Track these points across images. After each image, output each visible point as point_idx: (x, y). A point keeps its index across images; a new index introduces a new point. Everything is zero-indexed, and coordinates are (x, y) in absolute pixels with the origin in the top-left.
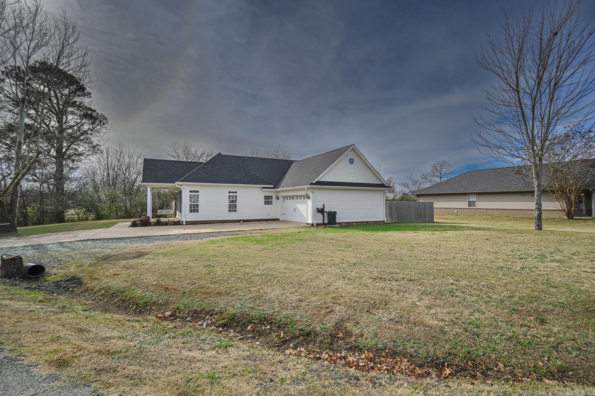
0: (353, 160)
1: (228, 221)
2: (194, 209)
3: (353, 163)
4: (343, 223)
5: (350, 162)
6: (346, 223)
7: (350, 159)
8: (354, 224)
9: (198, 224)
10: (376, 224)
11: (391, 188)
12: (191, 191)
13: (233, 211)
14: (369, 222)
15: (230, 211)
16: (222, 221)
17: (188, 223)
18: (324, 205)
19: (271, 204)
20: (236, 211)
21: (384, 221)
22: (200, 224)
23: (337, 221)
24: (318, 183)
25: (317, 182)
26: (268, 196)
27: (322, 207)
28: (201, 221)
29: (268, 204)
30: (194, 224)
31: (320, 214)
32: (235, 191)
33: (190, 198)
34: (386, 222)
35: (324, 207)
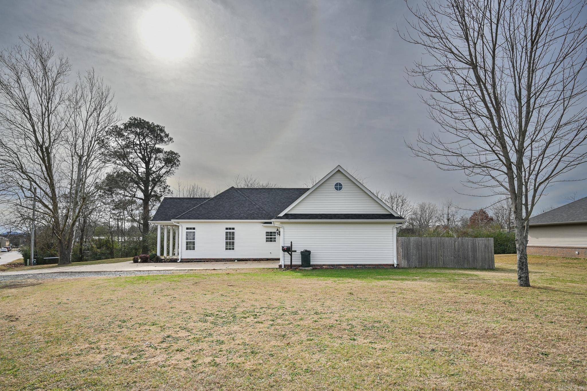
0: (340, 185)
1: (224, 259)
2: (190, 245)
3: (340, 189)
4: (324, 265)
5: (337, 189)
6: (329, 265)
7: (337, 185)
8: (343, 267)
9: (192, 262)
10: (379, 268)
11: (403, 218)
12: (187, 229)
13: (230, 249)
14: (367, 265)
15: (226, 249)
16: (218, 259)
17: (183, 261)
18: (291, 242)
19: (275, 241)
20: (233, 249)
21: (393, 265)
22: (195, 262)
23: (312, 263)
24: (287, 216)
25: (286, 214)
26: (271, 233)
27: (289, 245)
28: (196, 259)
29: (271, 241)
30: (188, 262)
31: (286, 253)
32: (232, 227)
33: (187, 235)
34: (395, 266)
35: (291, 245)
